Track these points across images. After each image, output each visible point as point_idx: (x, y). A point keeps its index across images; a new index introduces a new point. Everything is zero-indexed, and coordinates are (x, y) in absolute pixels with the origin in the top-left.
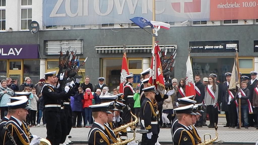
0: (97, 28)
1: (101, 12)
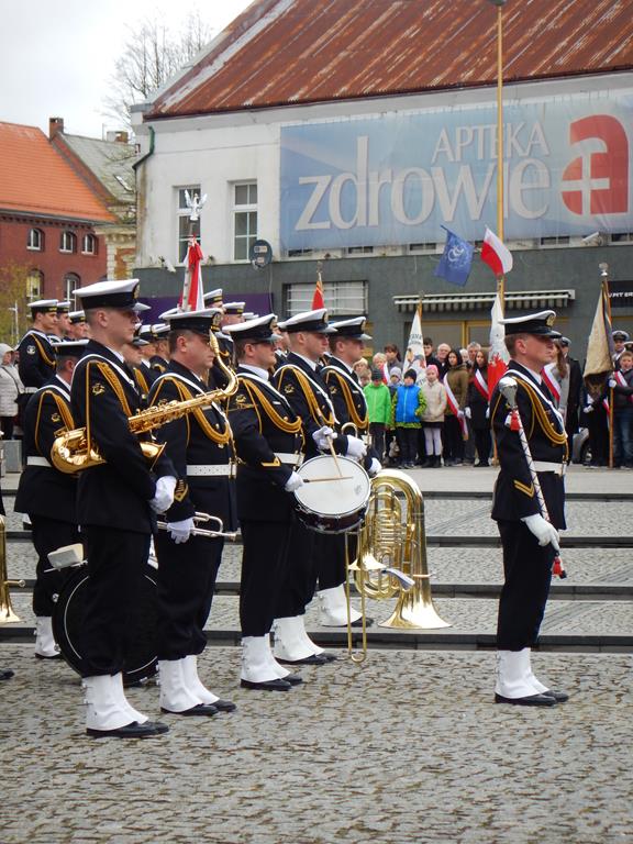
0: (399, 253)
1: (407, 216)
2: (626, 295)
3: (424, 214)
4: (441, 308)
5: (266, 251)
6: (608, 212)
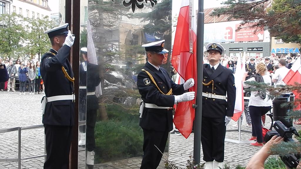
6: (230, 39)
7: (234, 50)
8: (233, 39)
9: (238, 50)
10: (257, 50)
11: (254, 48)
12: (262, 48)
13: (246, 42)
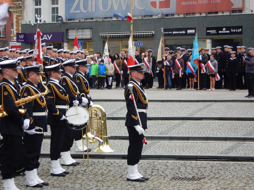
0: (101, 20)
1: (103, 9)
2: (170, 33)
3: (109, 8)
4: (114, 37)
5: (61, 19)
6: (164, 8)
7: (174, 32)
8: (172, 8)
9: (184, 32)
10: (229, 32)
11: (221, 29)
12: (241, 27)
13: (204, 15)
